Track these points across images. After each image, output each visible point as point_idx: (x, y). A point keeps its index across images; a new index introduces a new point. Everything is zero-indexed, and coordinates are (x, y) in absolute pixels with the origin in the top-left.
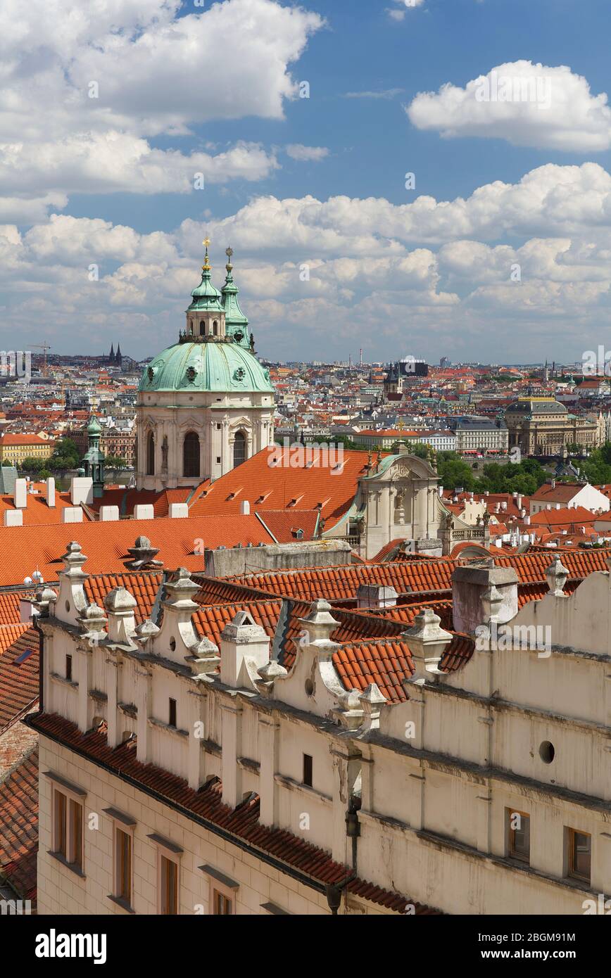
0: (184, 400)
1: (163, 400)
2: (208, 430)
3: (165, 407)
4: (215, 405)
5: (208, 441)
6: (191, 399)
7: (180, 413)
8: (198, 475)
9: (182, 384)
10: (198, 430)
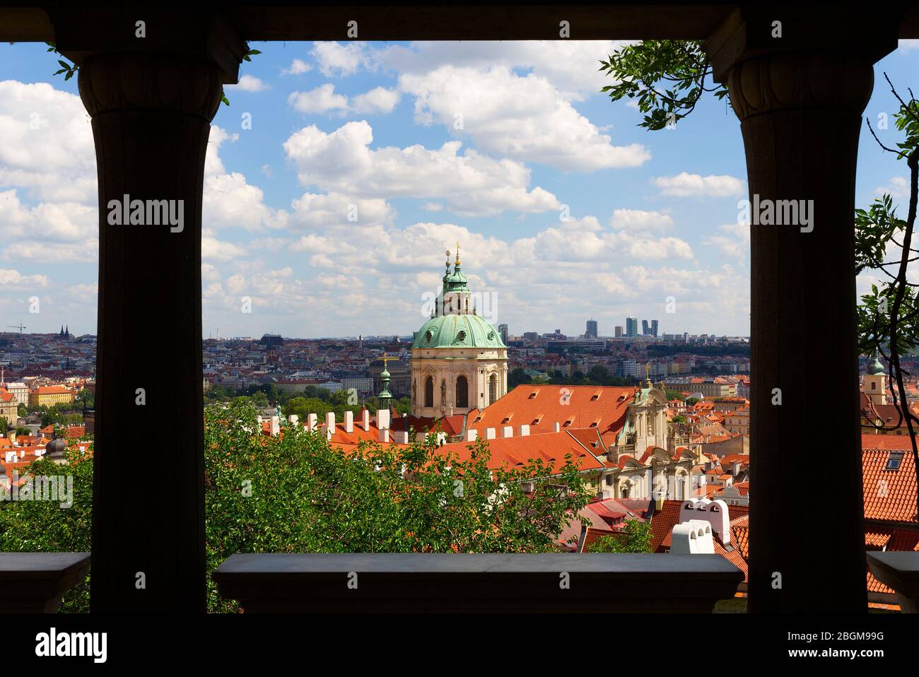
0: (457, 353)
1: (441, 354)
2: (474, 376)
3: (443, 359)
4: (480, 357)
5: (474, 383)
6: (462, 353)
7: (454, 363)
8: (467, 406)
9: (454, 342)
10: (467, 374)
